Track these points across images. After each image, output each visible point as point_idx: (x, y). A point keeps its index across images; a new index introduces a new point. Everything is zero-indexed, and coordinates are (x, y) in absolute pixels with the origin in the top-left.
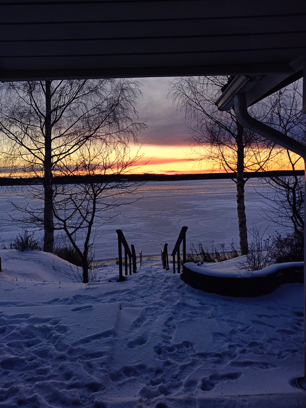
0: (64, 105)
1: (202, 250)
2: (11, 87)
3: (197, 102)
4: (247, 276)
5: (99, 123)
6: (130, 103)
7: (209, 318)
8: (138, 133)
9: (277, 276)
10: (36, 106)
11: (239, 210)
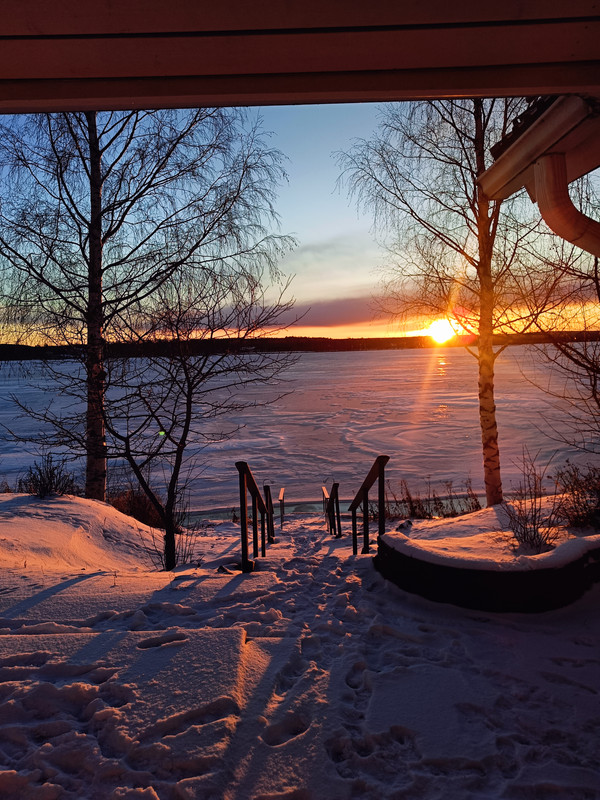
0: (127, 200)
1: (408, 494)
2: (21, 163)
3: (398, 193)
4: (523, 568)
5: (199, 236)
6: (262, 195)
7: (444, 666)
8: (279, 257)
9: (586, 565)
10: (72, 202)
11: (484, 413)
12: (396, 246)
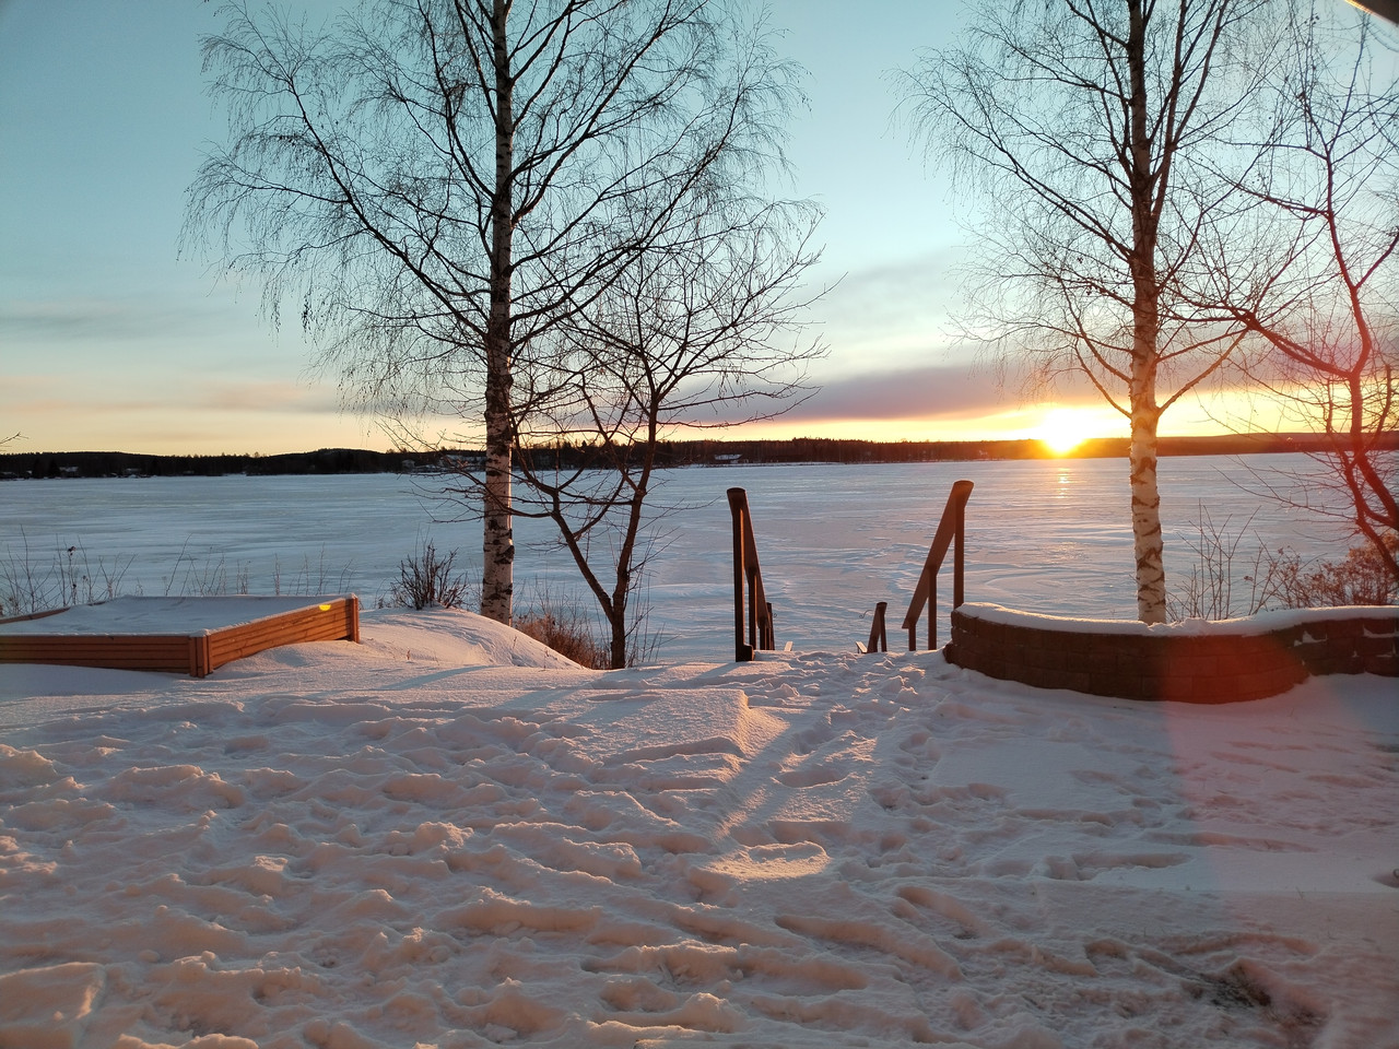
9: (1297, 643)
11: (1139, 509)
12: (989, 227)
